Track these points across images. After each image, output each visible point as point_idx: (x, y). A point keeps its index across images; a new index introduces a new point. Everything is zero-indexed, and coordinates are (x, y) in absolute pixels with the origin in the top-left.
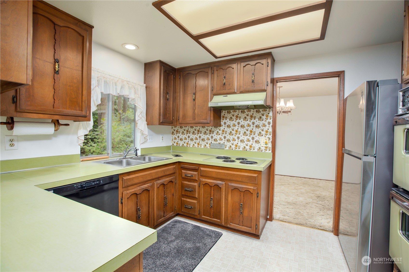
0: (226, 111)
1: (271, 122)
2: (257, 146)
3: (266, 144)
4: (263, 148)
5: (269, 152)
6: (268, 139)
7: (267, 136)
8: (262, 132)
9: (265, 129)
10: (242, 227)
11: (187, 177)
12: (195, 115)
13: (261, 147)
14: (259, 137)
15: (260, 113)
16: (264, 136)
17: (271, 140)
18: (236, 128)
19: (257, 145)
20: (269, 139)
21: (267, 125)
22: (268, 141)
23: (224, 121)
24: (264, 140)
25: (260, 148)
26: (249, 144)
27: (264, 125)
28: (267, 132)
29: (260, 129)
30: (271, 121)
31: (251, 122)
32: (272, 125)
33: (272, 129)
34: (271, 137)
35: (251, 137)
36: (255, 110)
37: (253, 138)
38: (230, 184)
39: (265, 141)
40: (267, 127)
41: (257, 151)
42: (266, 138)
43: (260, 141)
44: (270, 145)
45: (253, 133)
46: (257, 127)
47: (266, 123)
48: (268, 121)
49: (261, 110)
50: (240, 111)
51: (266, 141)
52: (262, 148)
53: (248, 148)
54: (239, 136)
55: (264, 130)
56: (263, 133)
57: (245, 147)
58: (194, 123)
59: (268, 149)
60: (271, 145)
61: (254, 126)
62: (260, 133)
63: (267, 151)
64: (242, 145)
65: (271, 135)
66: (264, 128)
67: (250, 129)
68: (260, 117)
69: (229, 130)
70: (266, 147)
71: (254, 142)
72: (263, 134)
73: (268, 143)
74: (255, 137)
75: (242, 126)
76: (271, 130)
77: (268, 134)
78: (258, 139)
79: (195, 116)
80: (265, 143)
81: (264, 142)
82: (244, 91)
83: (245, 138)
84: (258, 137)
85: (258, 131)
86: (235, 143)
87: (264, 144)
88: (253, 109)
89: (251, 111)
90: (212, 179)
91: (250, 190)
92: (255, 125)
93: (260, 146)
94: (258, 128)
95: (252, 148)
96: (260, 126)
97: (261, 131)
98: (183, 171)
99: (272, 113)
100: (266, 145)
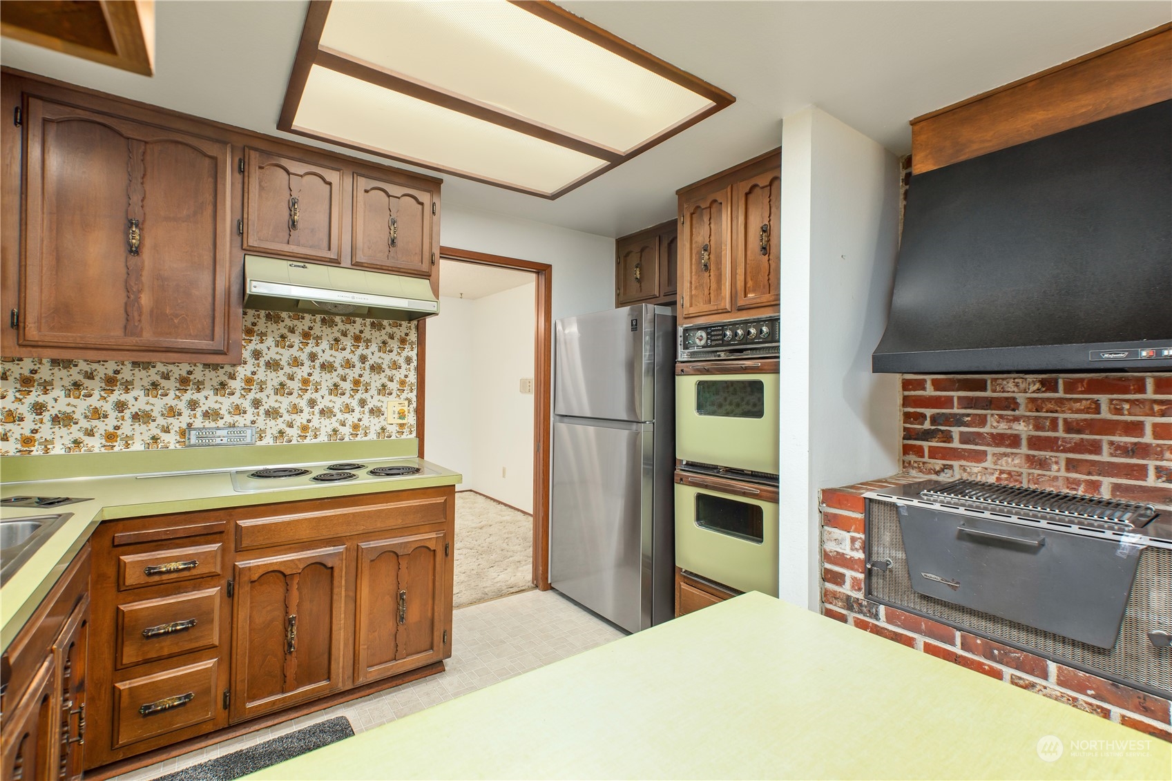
0: (263, 313)
1: (415, 358)
2: (374, 424)
3: (402, 415)
4: (393, 429)
5: (410, 436)
6: (406, 402)
7: (404, 395)
8: (390, 384)
9: (398, 375)
10: (405, 660)
11: (156, 578)
12: (140, 315)
13: (387, 426)
14: (381, 397)
15: (383, 332)
16: (394, 394)
17: (415, 405)
18: (302, 372)
19: (375, 420)
20: (410, 401)
21: (404, 366)
22: (406, 409)
23: (251, 347)
24: (397, 405)
25: (383, 429)
26: (351, 419)
27: (395, 366)
28: (402, 383)
29: (383, 375)
30: (413, 354)
31: (357, 356)
32: (416, 364)
33: (416, 376)
34: (413, 396)
35: (356, 400)
36: (368, 320)
37: (363, 403)
38: (365, 545)
39: (398, 408)
40: (403, 372)
41: (375, 438)
42: (402, 399)
43: (386, 410)
44: (411, 419)
45: (361, 388)
46: (376, 368)
47: (401, 361)
48: (405, 354)
49: (385, 322)
50: (318, 317)
51: (403, 408)
52: (389, 428)
53: (346, 431)
54: (317, 396)
55: (396, 379)
56: (393, 386)
57: (335, 431)
58: (137, 348)
59: (406, 430)
60: (415, 418)
61: (364, 367)
62: (384, 386)
63: (404, 437)
64: (326, 425)
65: (415, 392)
66: (394, 372)
67: (352, 374)
68: (384, 343)
69: (273, 379)
70: (402, 425)
71: (367, 414)
72: (392, 390)
73: (406, 413)
74: (369, 399)
75: (327, 367)
76: (413, 378)
77: (407, 388)
78: (379, 404)
79: (140, 321)
80: (399, 414)
81: (397, 412)
82: (366, 265)
83: (338, 403)
84: (377, 397)
85: (376, 381)
86: (300, 419)
87: (396, 416)
88: (363, 317)
89: (354, 322)
90: (290, 548)
91: (428, 544)
92: (367, 365)
93: (383, 423)
94: (378, 373)
95: (361, 432)
96: (383, 366)
97: (385, 380)
98: (127, 559)
99: (416, 335)
100: (400, 418)
